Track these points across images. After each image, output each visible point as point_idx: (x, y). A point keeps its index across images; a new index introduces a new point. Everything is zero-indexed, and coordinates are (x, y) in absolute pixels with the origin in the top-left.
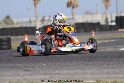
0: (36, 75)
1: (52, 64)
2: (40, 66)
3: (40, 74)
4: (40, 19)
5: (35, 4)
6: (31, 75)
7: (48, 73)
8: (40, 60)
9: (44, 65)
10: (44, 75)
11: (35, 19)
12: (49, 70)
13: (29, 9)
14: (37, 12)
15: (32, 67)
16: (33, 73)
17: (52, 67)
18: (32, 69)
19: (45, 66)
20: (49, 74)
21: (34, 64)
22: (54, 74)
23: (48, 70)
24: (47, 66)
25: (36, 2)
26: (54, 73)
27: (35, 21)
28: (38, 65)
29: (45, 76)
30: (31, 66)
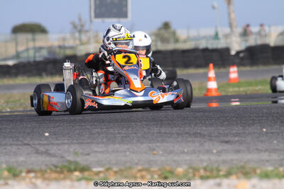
0: (250, 153)
2: (254, 133)
3: (257, 149)
6: (238, 151)
7: (277, 147)
8: (254, 120)
9: (264, 130)
10: (267, 153)
11: (227, 30)
12: (278, 142)
13: (214, 8)
14: (233, 15)
15: (237, 135)
18: (237, 139)
19: (267, 133)
20: (278, 150)
21: (241, 128)
23: (275, 142)
24: (272, 133)
27: (226, 36)
28: (251, 129)
29: (269, 156)
30: (234, 132)
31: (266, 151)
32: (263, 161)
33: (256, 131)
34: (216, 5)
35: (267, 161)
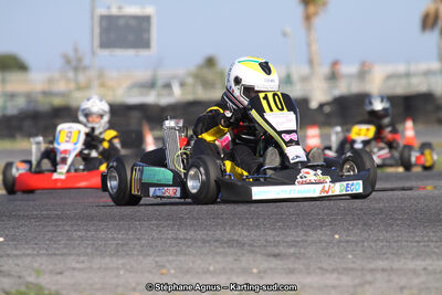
0: (309, 274)
1: (365, 235)
2: (321, 242)
3: (321, 268)
4: (325, 70)
5: (308, 18)
6: (291, 271)
7: (352, 265)
8: (323, 220)
9: (337, 236)
10: (335, 275)
11: (305, 70)
12: (354, 256)
13: (285, 34)
14: (315, 48)
15: (295, 244)
16: (297, 266)
17: (366, 244)
18: (292, 250)
19: (340, 241)
20: (352, 269)
21: (301, 233)
22: (372, 270)
23: (350, 256)
24: (347, 242)
25: (312, 9)
26: (372, 266)
27: (305, 79)
28: (314, 236)
29: (338, 279)
30: (289, 239)
31: (333, 271)
32: (327, 286)
33: (323, 238)
34: (288, 29)
35: (334, 287)
